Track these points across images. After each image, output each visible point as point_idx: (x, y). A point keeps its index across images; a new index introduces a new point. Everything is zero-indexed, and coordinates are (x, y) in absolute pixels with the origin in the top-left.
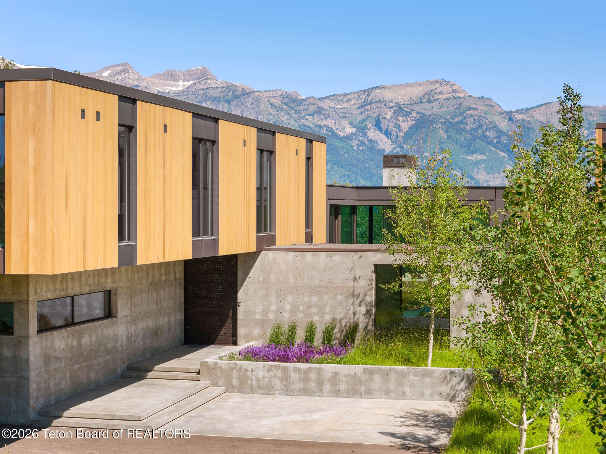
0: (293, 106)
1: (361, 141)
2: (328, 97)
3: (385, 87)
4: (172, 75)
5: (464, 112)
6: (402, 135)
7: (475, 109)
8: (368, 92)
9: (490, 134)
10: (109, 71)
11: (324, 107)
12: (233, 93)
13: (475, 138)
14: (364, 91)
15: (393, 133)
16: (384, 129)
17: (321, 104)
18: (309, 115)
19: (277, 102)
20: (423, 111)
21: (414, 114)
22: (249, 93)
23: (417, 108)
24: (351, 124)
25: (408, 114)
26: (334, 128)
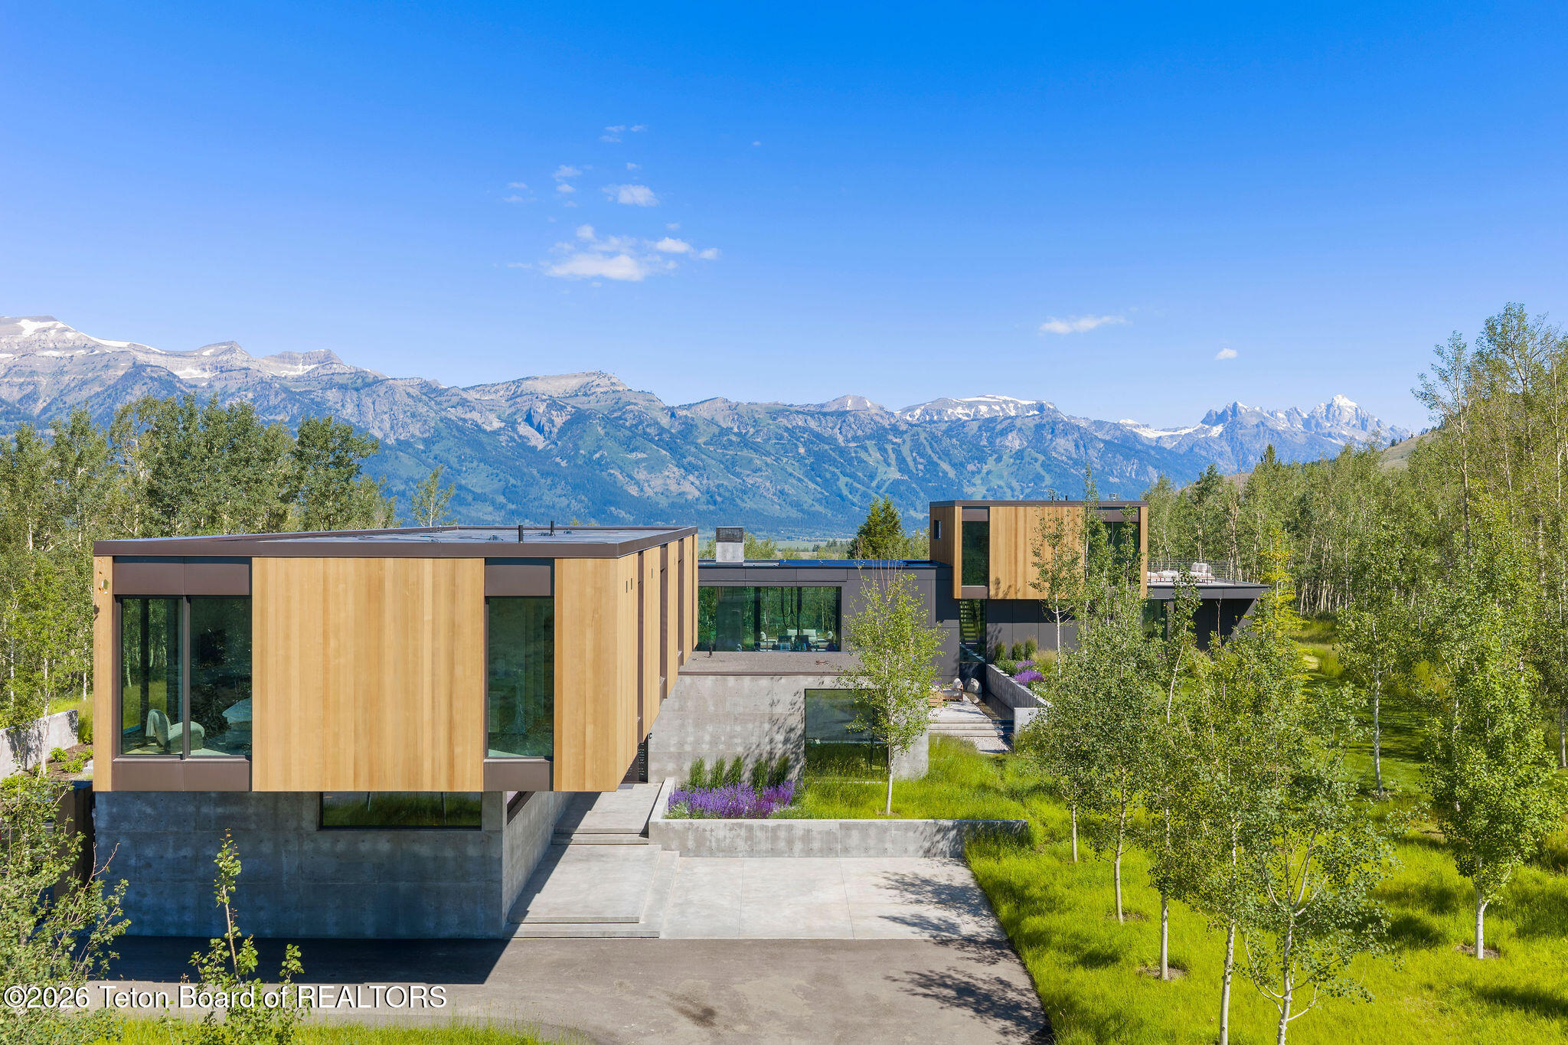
0: (433, 396)
1: (511, 437)
2: (473, 388)
3: (537, 378)
4: (289, 357)
5: (624, 407)
6: (556, 430)
7: (635, 404)
8: (518, 382)
9: (652, 431)
10: (212, 351)
11: (469, 398)
12: (363, 381)
13: (634, 436)
14: (514, 382)
15: (546, 428)
16: (536, 423)
17: (465, 395)
18: (452, 407)
19: (414, 392)
20: (579, 406)
21: (569, 409)
22: (382, 381)
23: (572, 402)
24: (499, 417)
25: (562, 408)
26: (480, 422)
